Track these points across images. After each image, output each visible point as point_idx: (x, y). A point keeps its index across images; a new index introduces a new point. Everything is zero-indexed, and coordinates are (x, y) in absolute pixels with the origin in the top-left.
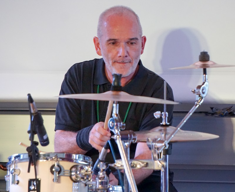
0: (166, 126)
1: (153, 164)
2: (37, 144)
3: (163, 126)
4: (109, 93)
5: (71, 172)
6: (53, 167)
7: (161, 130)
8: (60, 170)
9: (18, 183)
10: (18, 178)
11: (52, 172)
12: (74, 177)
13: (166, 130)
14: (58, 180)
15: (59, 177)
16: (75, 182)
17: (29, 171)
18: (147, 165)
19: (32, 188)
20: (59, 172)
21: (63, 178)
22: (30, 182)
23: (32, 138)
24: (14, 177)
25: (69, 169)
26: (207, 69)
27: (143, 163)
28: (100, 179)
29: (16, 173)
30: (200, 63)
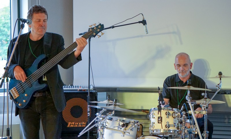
0: (206, 98)
1: (202, 112)
2: (161, 104)
3: (205, 98)
4: (186, 86)
5: (173, 114)
6: (166, 112)
7: (204, 100)
8: (169, 114)
9: (154, 118)
10: (154, 116)
11: (166, 114)
12: (174, 116)
13: (206, 100)
14: (168, 117)
15: (169, 116)
16: (174, 118)
17: (158, 114)
18: (200, 112)
19: (159, 120)
20: (169, 115)
21: (170, 117)
22: (159, 118)
23: (159, 102)
24: (153, 116)
25: (172, 113)
26: (221, 78)
27: (199, 112)
28: (183, 117)
29: (154, 114)
30: (219, 76)
